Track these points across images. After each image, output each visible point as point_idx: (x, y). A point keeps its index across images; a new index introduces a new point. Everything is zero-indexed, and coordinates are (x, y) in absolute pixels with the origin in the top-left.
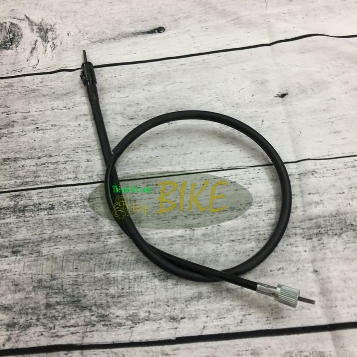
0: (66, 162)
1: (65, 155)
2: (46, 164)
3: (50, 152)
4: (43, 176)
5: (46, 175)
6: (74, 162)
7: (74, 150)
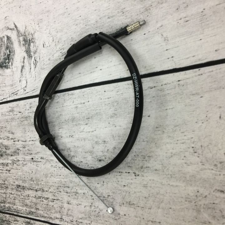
0: (53, 200)
1: (52, 192)
2: (41, 198)
3: (42, 186)
4: (41, 210)
5: (42, 209)
6: (59, 201)
7: (58, 189)
